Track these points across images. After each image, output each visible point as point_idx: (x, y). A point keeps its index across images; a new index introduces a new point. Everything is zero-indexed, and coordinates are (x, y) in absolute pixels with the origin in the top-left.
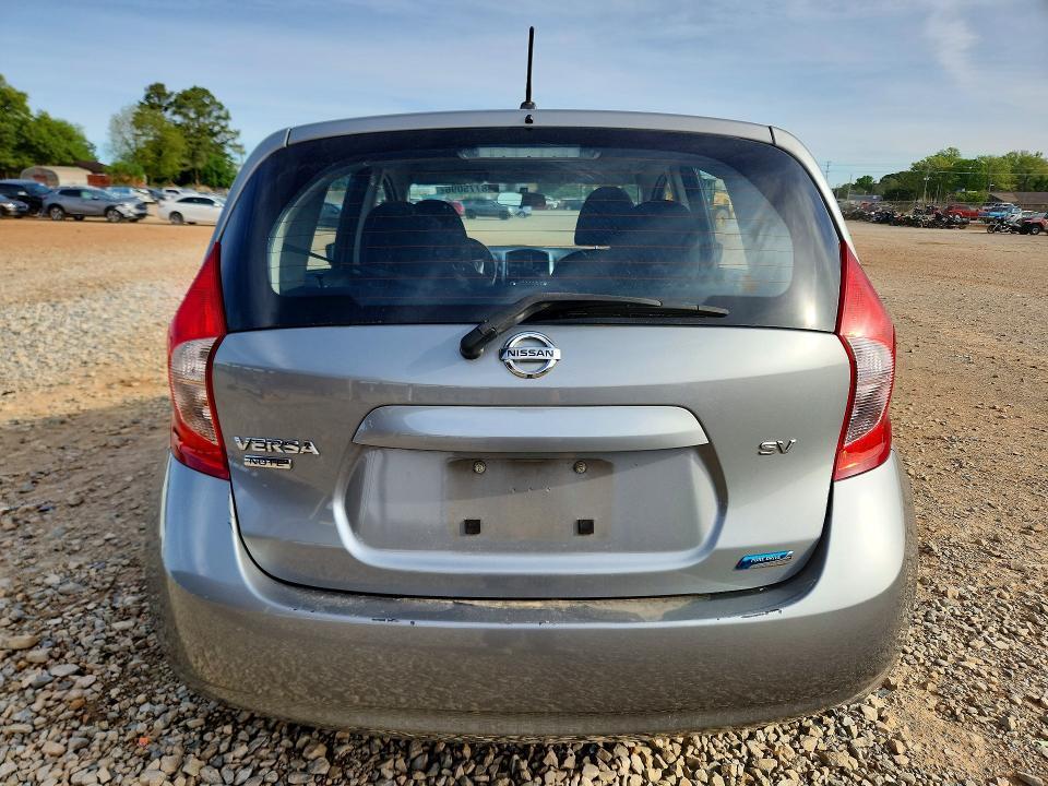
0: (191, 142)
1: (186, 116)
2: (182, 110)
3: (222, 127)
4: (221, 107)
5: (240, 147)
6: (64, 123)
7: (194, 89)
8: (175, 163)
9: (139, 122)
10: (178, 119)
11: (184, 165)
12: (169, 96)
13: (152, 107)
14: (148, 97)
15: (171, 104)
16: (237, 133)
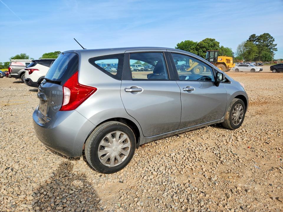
0: (260, 49)
1: (259, 42)
2: (259, 41)
3: (271, 44)
4: (272, 38)
5: (276, 49)
6: (228, 48)
7: (264, 34)
8: (253, 55)
9: (246, 45)
10: (257, 43)
11: (256, 56)
12: (256, 37)
13: (250, 41)
14: (250, 39)
15: (256, 39)
16: (276, 45)
